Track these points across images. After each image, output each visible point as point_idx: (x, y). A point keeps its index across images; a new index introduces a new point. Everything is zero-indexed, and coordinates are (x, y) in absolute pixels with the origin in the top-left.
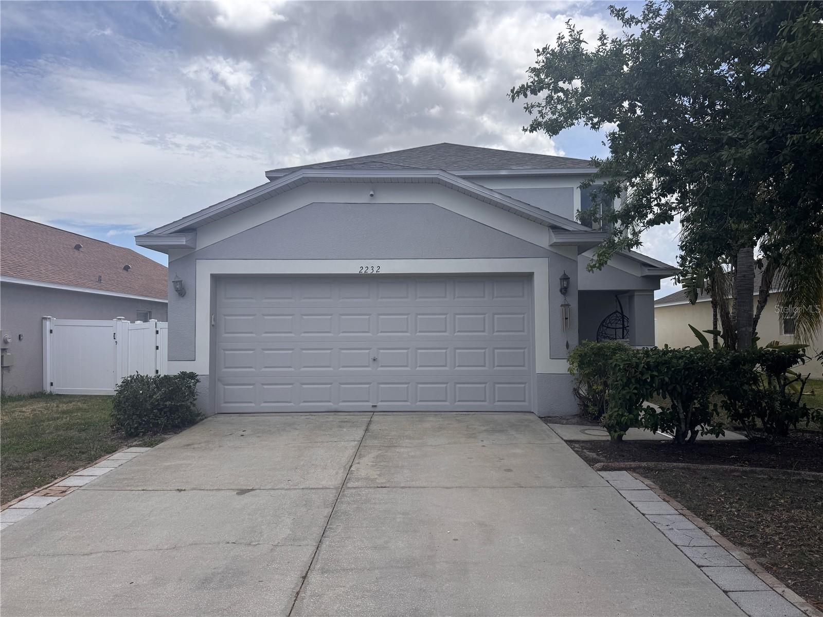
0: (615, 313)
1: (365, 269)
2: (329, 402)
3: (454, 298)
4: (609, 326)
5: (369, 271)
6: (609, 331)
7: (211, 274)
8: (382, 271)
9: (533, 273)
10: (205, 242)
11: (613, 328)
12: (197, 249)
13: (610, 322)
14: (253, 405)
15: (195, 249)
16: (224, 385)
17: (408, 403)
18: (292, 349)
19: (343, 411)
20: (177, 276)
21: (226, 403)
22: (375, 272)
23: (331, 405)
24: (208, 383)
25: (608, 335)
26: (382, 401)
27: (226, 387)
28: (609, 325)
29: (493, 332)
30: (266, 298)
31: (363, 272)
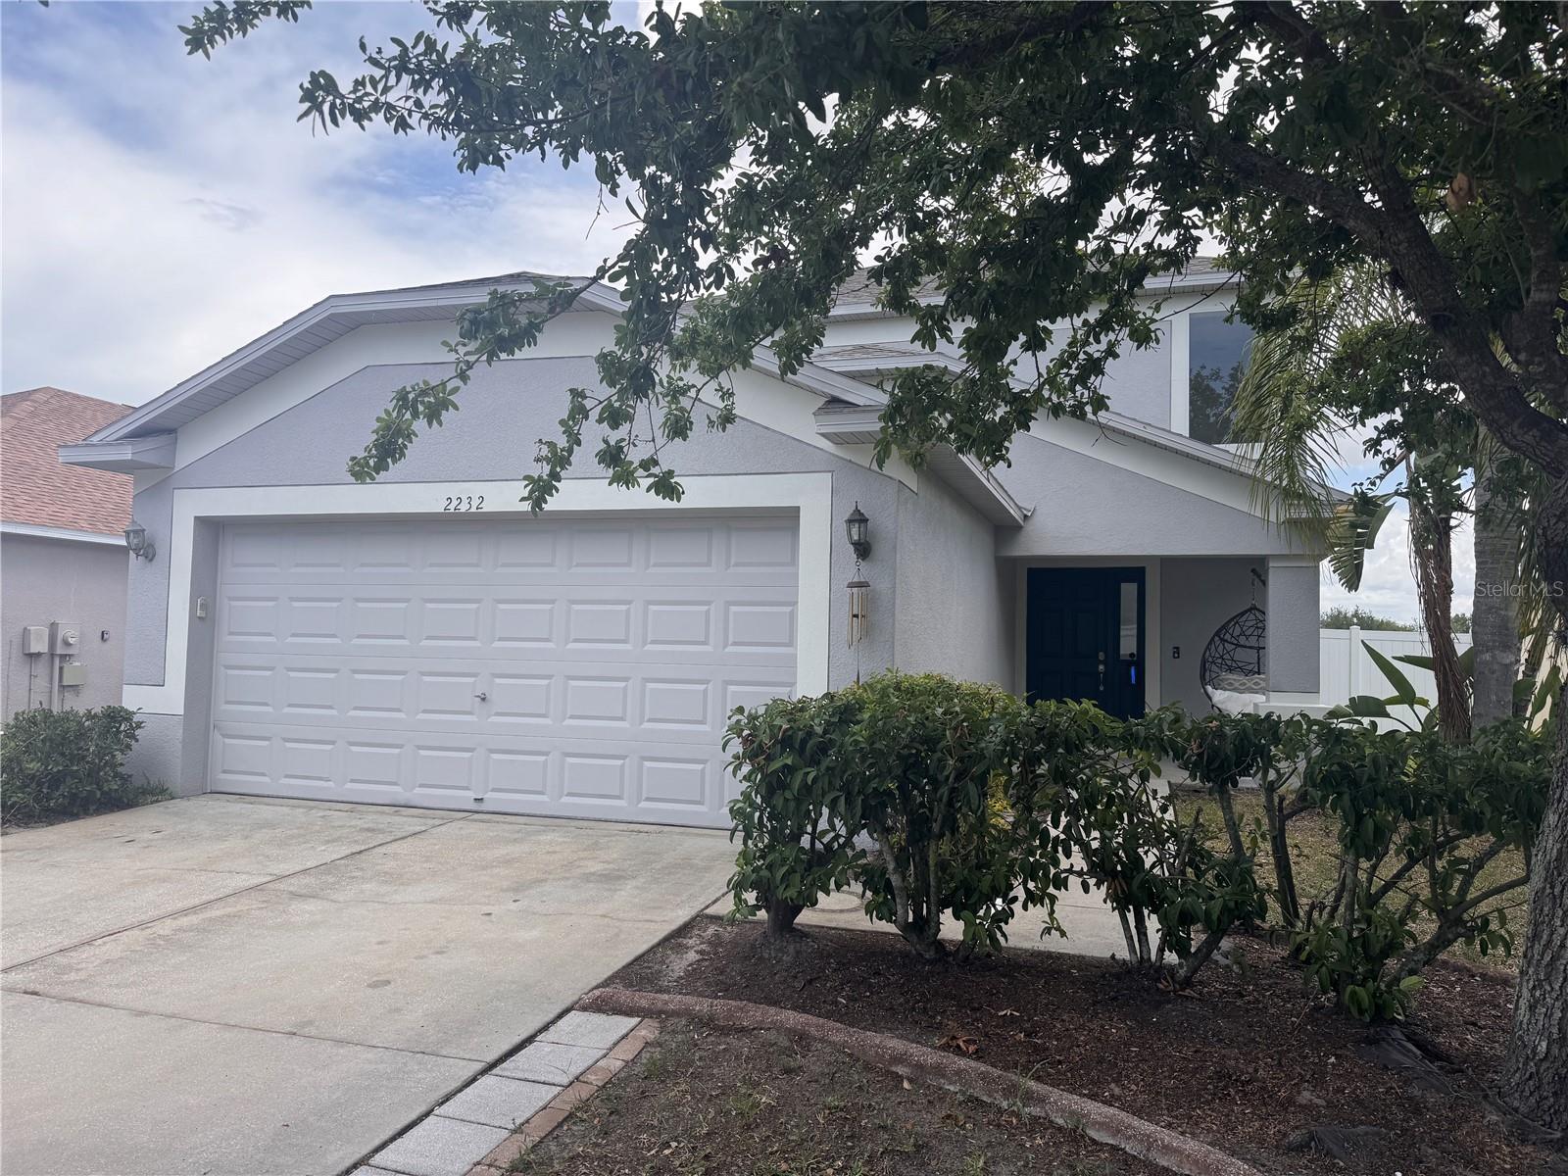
0: (1250, 610)
1: (455, 502)
2: (395, 784)
3: (647, 567)
4: (1242, 643)
5: (463, 508)
6: (1241, 655)
7: (196, 517)
8: (487, 508)
9: (797, 509)
10: (190, 453)
11: (1251, 647)
12: (176, 469)
13: (1243, 633)
14: (266, 779)
15: (173, 468)
16: (224, 736)
17: (544, 798)
18: (336, 671)
19: (419, 805)
20: (133, 521)
21: (224, 772)
22: (473, 510)
23: (398, 793)
24: (181, 731)
25: (1240, 664)
26: (493, 790)
27: (227, 741)
28: (1242, 640)
29: (725, 646)
30: (297, 565)
31: (452, 507)
